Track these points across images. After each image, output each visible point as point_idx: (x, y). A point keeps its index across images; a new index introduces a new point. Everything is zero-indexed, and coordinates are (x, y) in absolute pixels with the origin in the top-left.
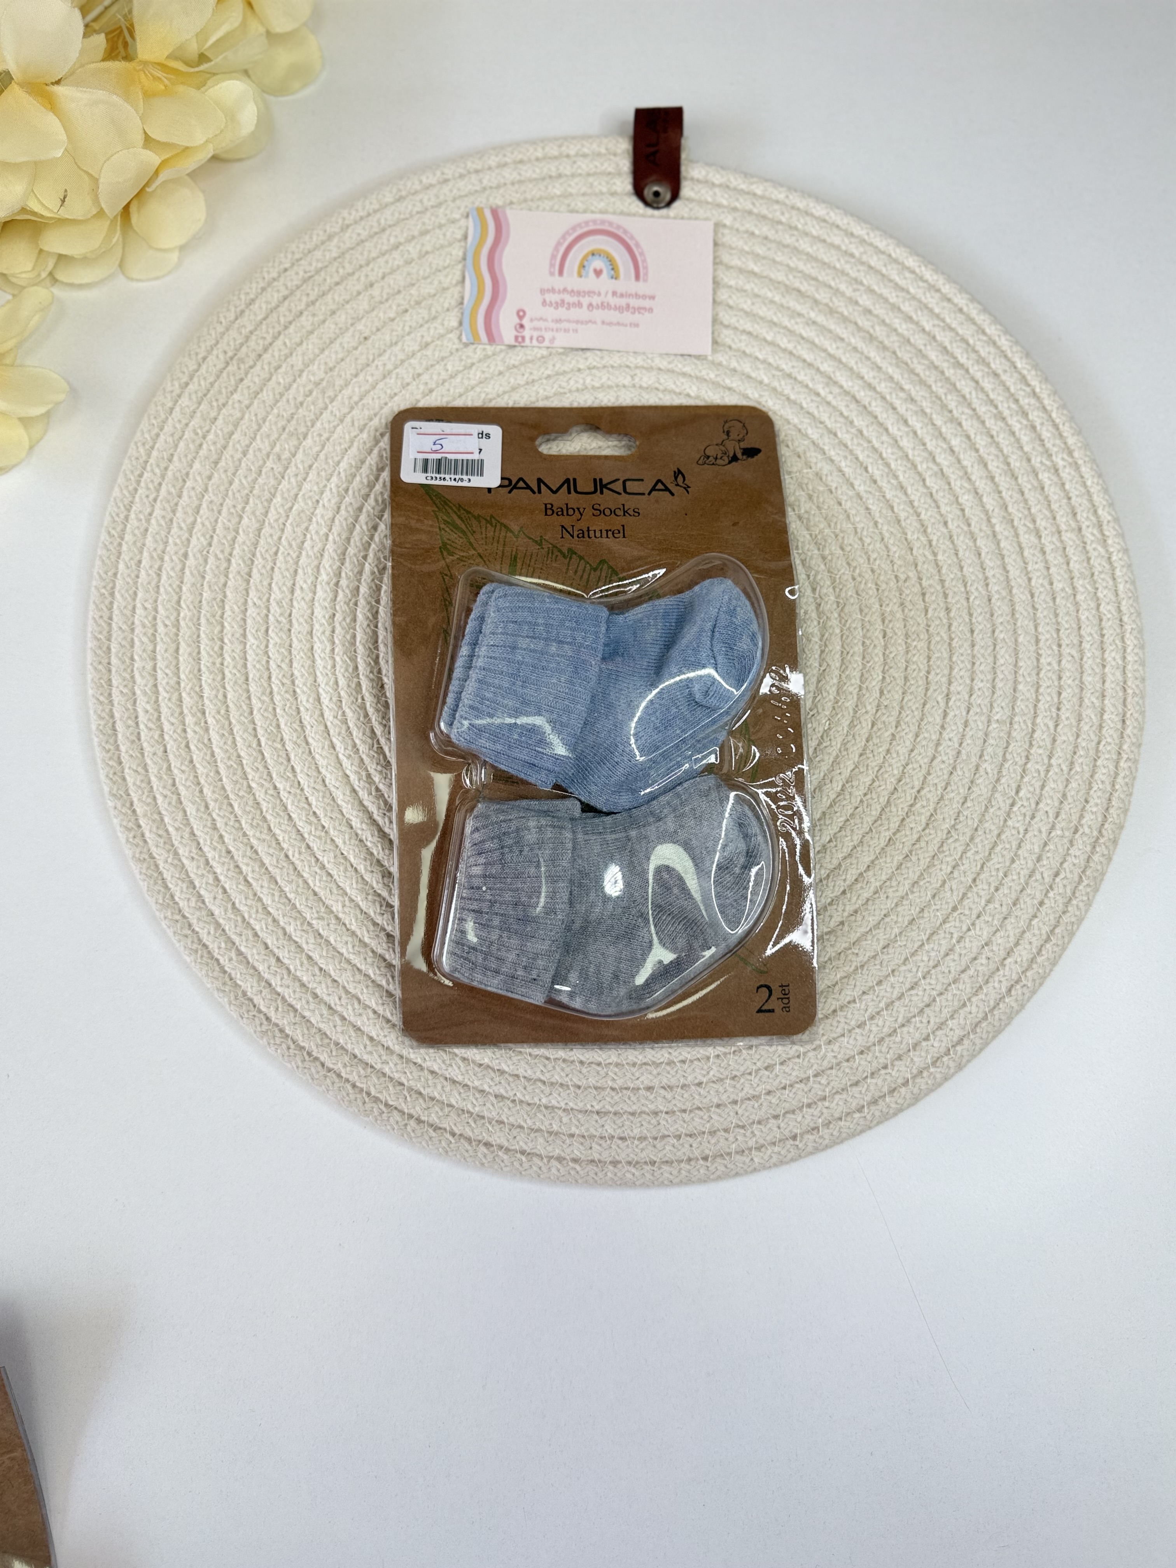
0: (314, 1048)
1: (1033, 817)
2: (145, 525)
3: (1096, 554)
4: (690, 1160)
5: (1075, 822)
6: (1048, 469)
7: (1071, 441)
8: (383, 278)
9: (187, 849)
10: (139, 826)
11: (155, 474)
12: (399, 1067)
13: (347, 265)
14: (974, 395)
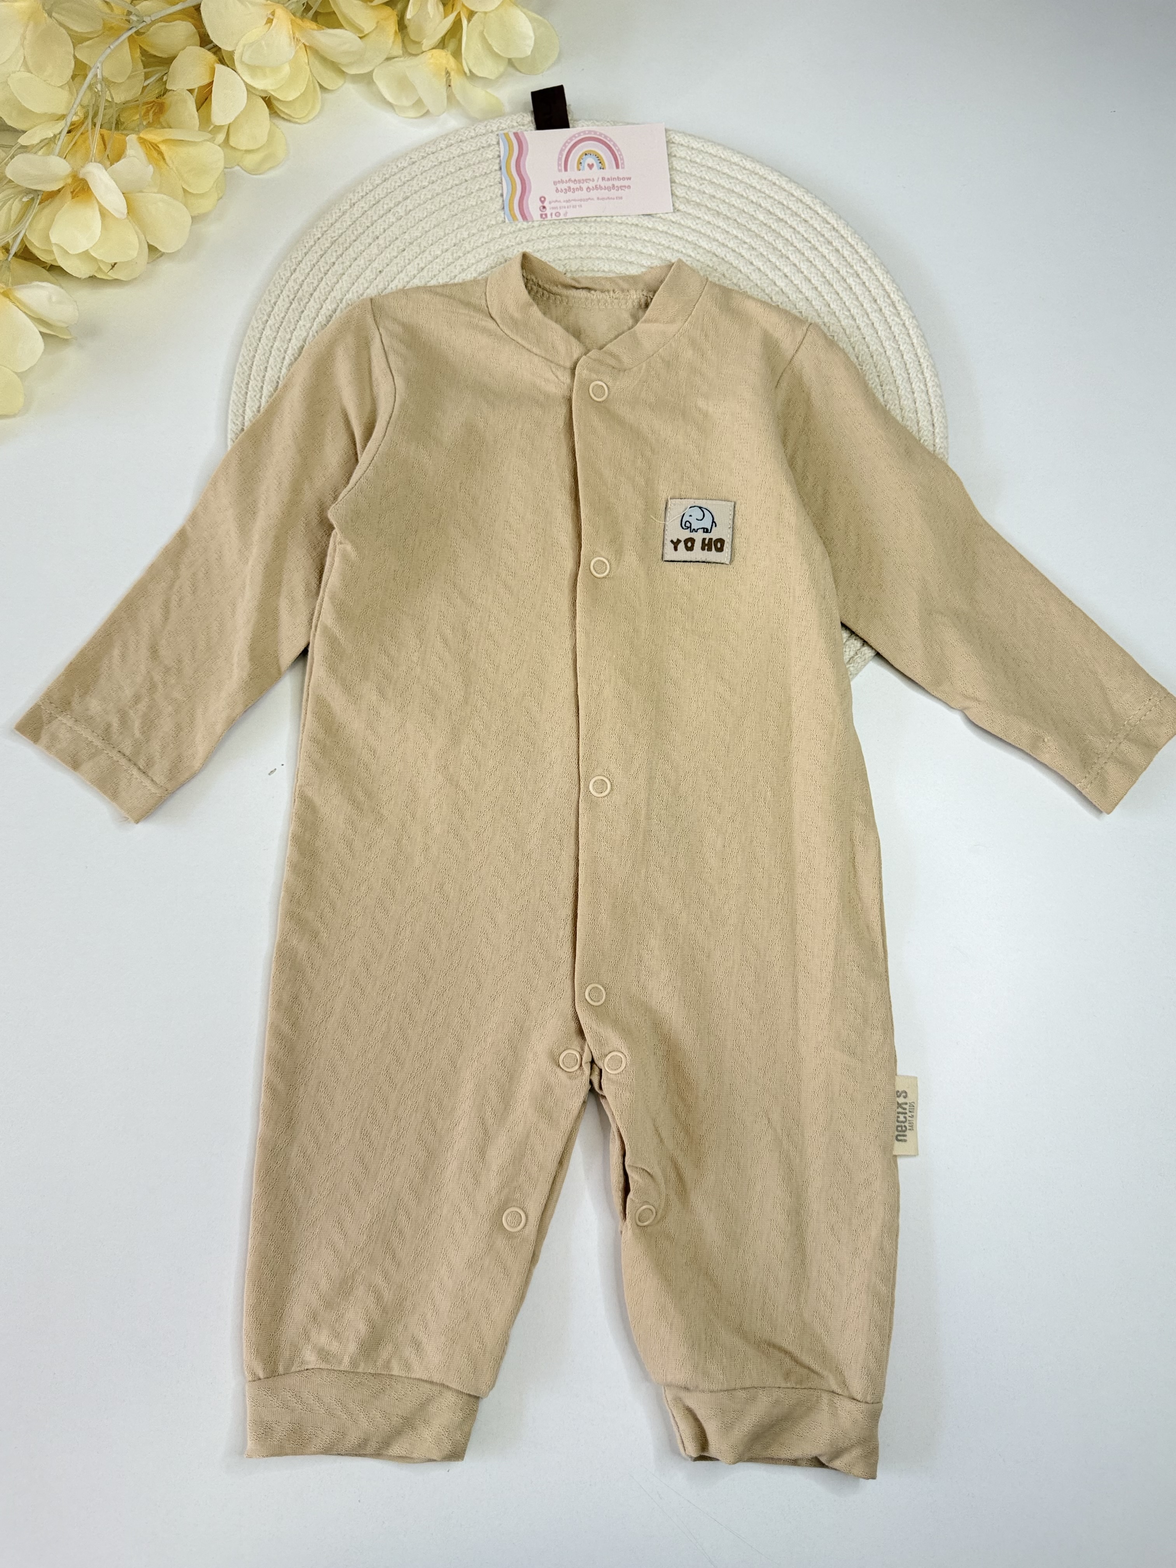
3: (894, 323)
6: (852, 275)
7: (863, 254)
8: (385, 231)
11: (257, 381)
13: (359, 228)
14: (793, 237)
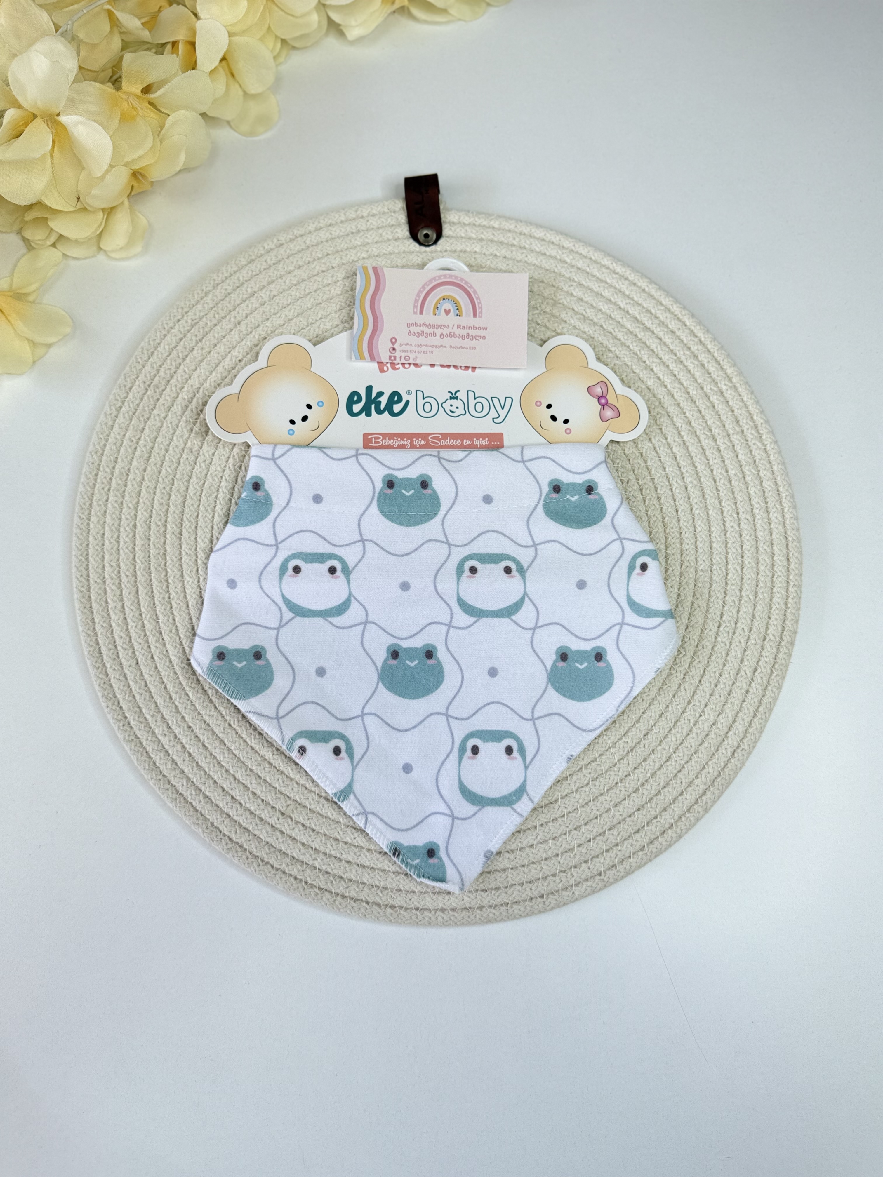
0: (265, 856)
1: (734, 633)
2: (104, 508)
4: (532, 899)
5: (763, 633)
6: (716, 393)
7: (729, 371)
8: (246, 317)
9: (161, 728)
10: (126, 718)
11: (106, 472)
12: (325, 861)
13: (220, 311)
14: (659, 349)
